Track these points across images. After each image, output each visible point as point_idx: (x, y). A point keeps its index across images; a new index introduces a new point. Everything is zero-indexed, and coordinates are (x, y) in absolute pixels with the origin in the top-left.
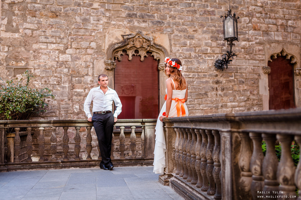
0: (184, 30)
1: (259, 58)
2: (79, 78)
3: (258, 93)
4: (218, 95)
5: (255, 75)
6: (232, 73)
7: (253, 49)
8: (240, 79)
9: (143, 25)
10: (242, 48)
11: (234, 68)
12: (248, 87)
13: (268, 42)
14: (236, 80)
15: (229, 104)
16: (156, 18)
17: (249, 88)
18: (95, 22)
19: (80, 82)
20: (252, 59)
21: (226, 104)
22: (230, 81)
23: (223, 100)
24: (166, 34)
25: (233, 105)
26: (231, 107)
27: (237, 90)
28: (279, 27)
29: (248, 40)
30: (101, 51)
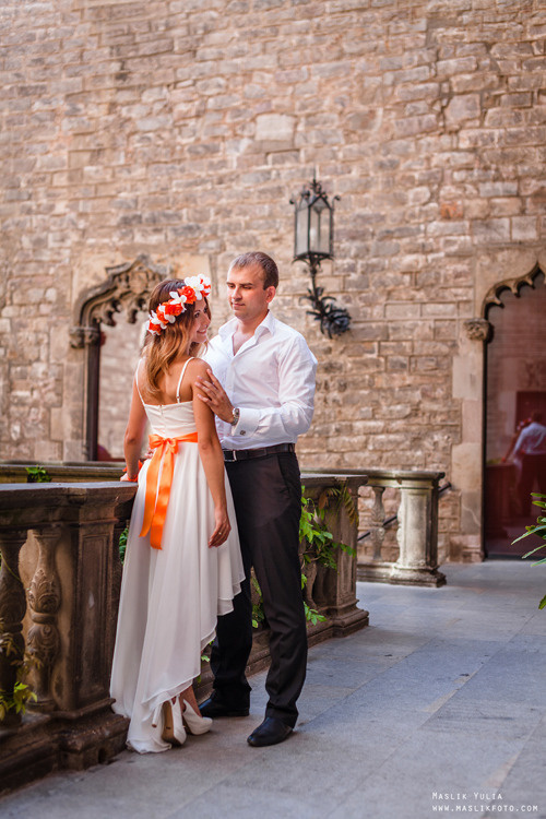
0: (248, 241)
1: (456, 295)
2: (24, 368)
3: (448, 396)
4: (330, 402)
5: (439, 345)
6: (372, 341)
7: (438, 273)
8: (395, 358)
9: (154, 239)
10: (404, 273)
11: (379, 327)
12: (418, 378)
13: (488, 249)
14: (382, 360)
15: (359, 425)
16: (185, 220)
17: (419, 380)
18: (56, 245)
19: (23, 376)
20: (432, 301)
21: (351, 426)
22: (365, 364)
23: (343, 415)
24: (204, 254)
25: (370, 428)
26: (365, 434)
27: (385, 386)
28: (529, 200)
29: (424, 250)
30: (64, 307)
